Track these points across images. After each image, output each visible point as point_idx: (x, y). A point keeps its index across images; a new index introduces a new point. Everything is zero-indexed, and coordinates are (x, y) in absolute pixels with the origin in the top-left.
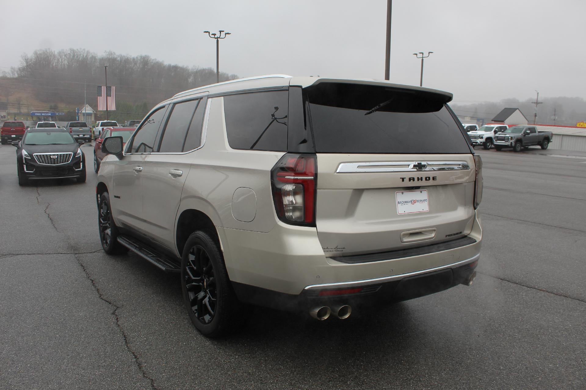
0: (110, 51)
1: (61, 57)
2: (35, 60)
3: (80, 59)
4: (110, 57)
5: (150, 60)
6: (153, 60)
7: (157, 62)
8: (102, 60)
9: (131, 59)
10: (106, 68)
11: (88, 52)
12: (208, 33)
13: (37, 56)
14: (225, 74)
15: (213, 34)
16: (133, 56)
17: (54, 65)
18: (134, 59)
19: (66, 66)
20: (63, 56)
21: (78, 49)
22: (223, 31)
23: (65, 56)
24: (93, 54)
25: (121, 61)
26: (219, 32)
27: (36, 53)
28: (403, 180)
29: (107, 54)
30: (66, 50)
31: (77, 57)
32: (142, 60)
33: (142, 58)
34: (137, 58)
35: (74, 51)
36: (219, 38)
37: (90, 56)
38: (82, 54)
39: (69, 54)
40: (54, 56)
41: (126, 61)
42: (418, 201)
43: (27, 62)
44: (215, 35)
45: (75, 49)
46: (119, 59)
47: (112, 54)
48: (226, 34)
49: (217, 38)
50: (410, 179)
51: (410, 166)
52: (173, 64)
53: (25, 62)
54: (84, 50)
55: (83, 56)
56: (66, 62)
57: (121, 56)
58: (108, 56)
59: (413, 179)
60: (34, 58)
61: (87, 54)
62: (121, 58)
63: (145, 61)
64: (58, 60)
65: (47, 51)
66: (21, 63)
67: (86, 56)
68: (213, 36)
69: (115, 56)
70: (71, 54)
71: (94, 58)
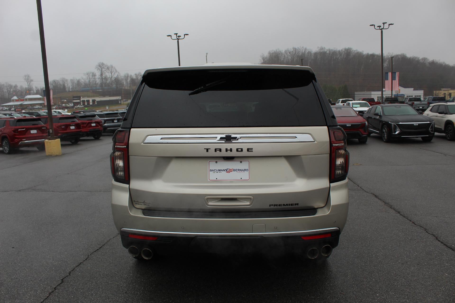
0: (321, 47)
1: (286, 54)
2: (269, 58)
3: (300, 55)
4: (322, 51)
5: (352, 51)
6: (355, 51)
7: (358, 53)
8: (316, 54)
9: (337, 51)
10: (302, 61)
11: (306, 49)
12: (373, 26)
13: (271, 55)
14: (416, 58)
15: (378, 26)
16: (338, 50)
17: (282, 60)
18: (339, 51)
19: (290, 60)
20: (288, 53)
21: (298, 48)
22: (386, 23)
23: (290, 53)
24: (309, 50)
25: (329, 54)
26: (383, 24)
27: (269, 53)
28: (207, 151)
29: (319, 49)
30: (290, 49)
31: (298, 53)
32: (346, 52)
33: (346, 50)
34: (342, 50)
35: (295, 49)
36: (383, 29)
37: (307, 51)
38: (301, 51)
39: (292, 51)
40: (282, 54)
41: (334, 53)
42: (234, 170)
43: (263, 60)
44: (380, 26)
45: (296, 47)
46: (328, 52)
47: (322, 49)
48: (389, 25)
49: (382, 29)
50: (216, 150)
51: (217, 138)
52: (370, 53)
53: (262, 60)
54: (303, 47)
55: (302, 52)
56: (290, 57)
57: (330, 50)
58: (320, 51)
59: (220, 150)
60: (268, 56)
61: (305, 50)
62: (329, 52)
63: (348, 52)
64: (285, 56)
65: (277, 51)
66: (260, 61)
67: (304, 52)
68: (379, 28)
69: (325, 50)
70: (294, 51)
71: (309, 53)
